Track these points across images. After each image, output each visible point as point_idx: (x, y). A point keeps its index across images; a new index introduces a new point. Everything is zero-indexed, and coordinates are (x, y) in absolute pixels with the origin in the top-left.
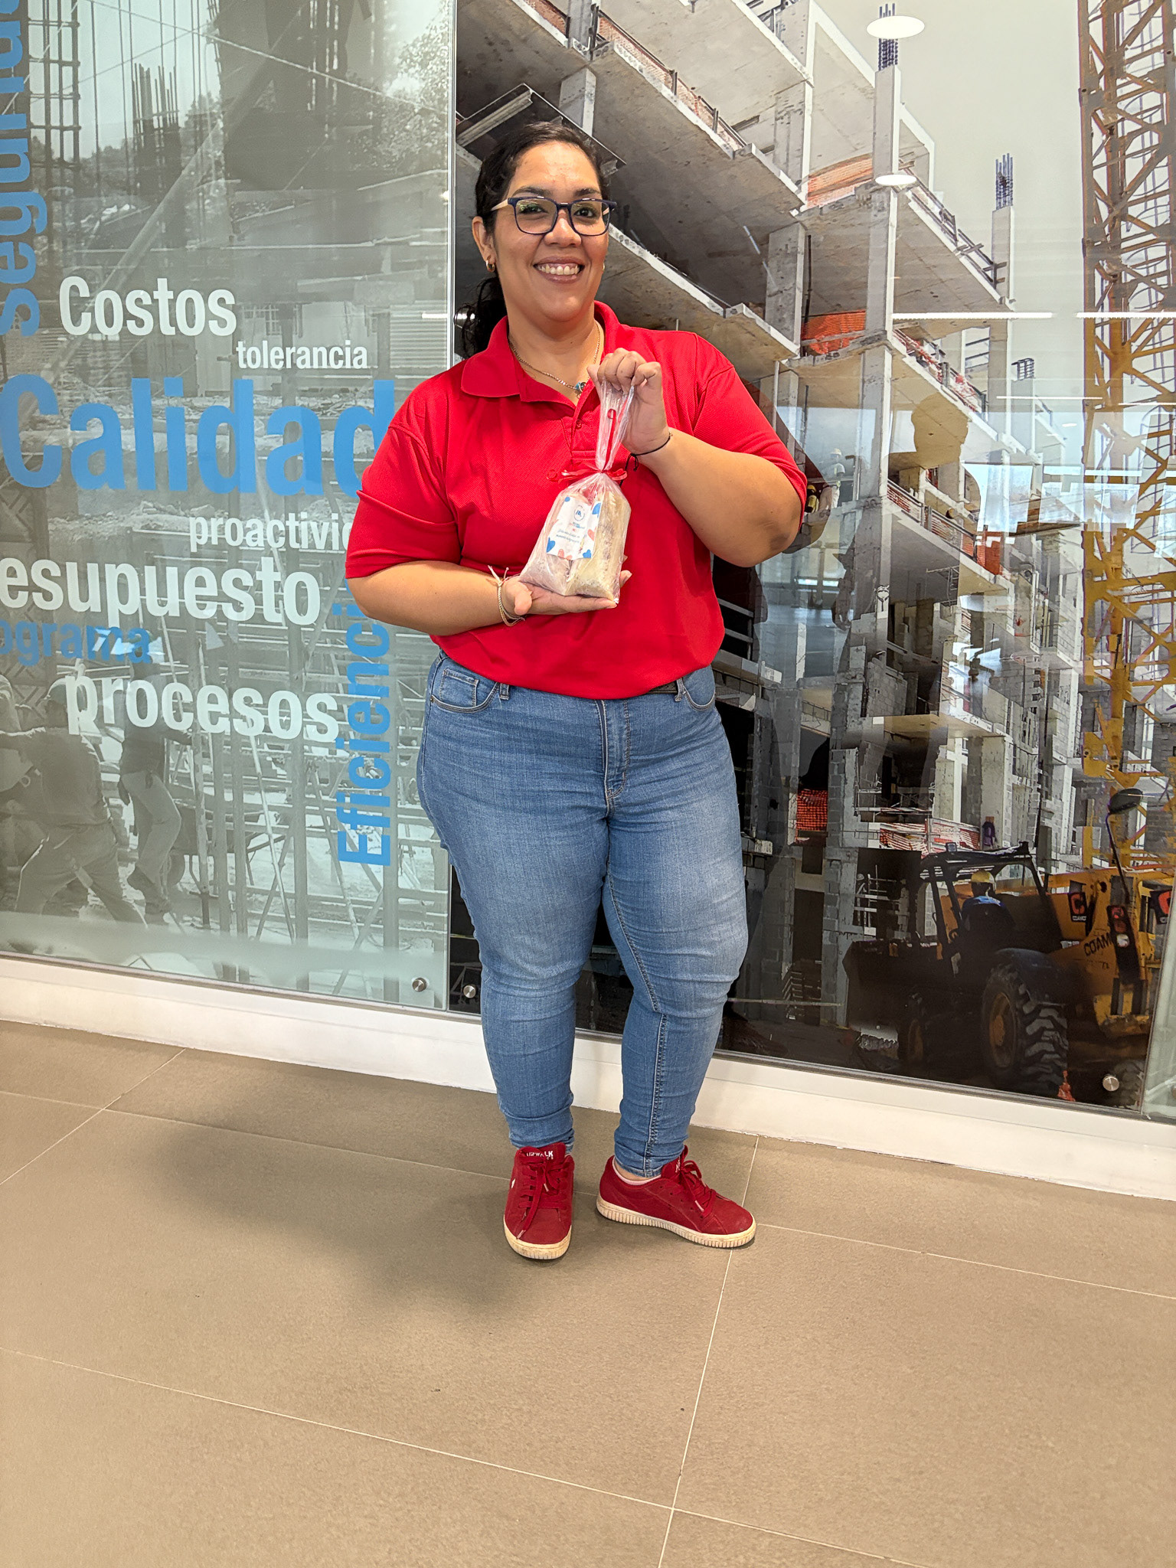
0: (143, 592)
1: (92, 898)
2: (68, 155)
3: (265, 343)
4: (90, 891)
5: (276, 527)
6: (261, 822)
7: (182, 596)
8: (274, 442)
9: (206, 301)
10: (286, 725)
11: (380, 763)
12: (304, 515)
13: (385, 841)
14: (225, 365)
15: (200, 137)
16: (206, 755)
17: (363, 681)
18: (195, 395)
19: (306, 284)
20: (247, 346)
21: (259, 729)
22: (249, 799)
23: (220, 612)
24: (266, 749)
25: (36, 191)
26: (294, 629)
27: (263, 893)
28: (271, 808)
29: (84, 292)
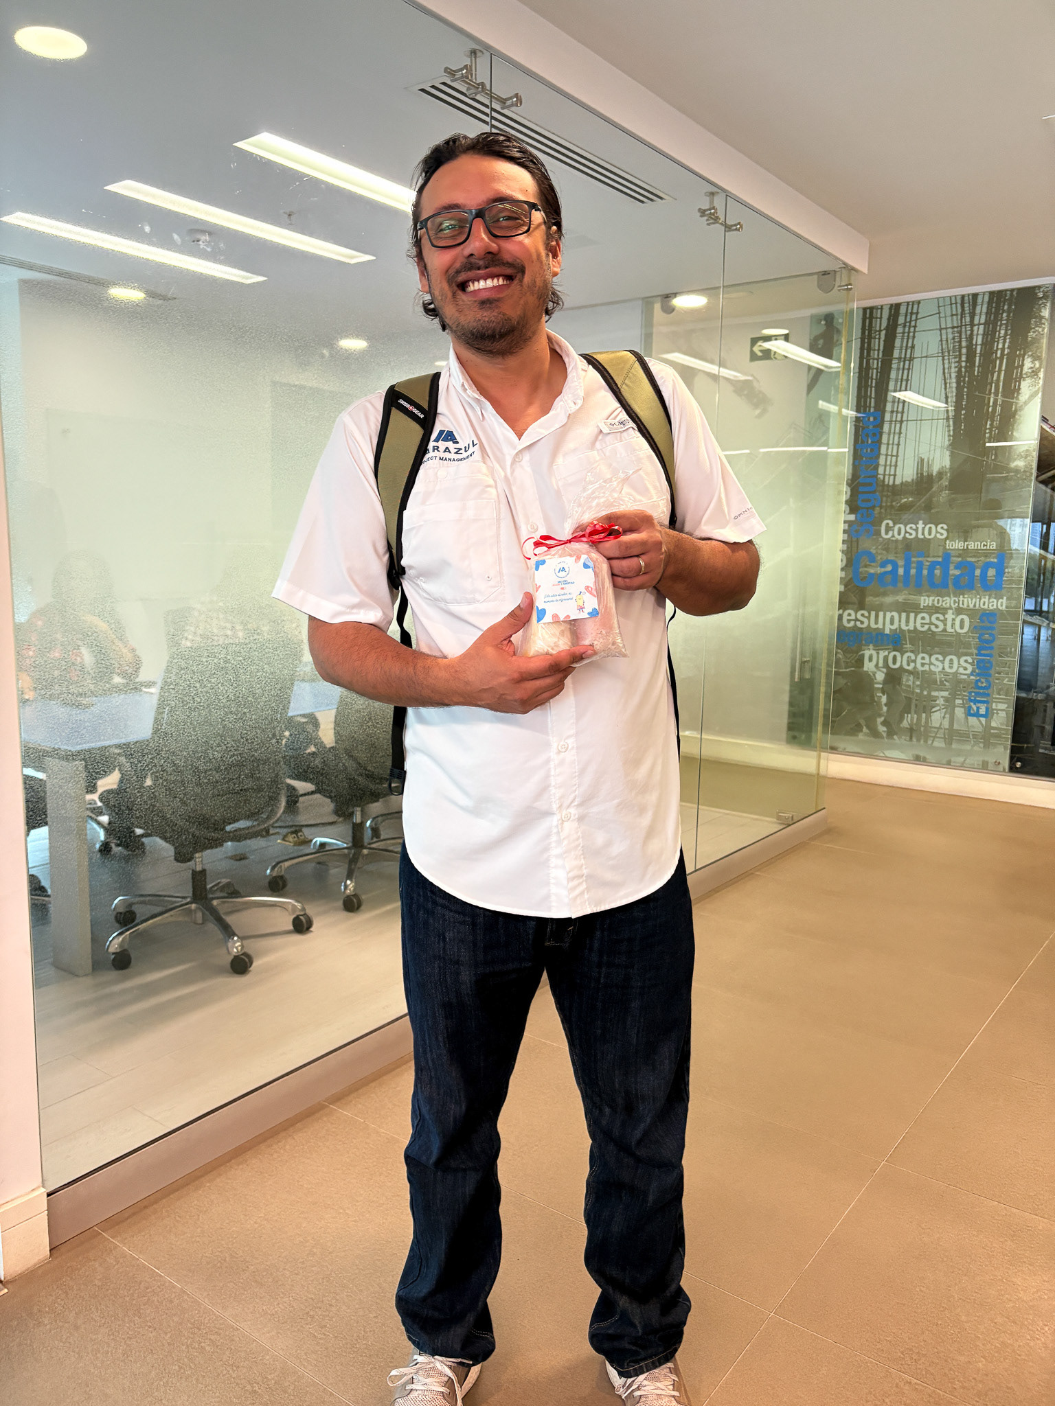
0: (900, 621)
1: (865, 729)
2: (891, 483)
3: (957, 541)
4: (864, 727)
5: (955, 600)
6: (937, 702)
7: (915, 623)
8: (957, 572)
9: (936, 527)
10: (951, 667)
11: (987, 681)
12: (966, 596)
13: (987, 709)
14: (941, 548)
15: (941, 479)
16: (918, 678)
17: (983, 652)
18: (928, 557)
19: (974, 523)
20: (950, 541)
21: (940, 668)
22: (934, 694)
23: (929, 629)
24: (942, 676)
25: (877, 493)
26: (958, 634)
27: (935, 728)
28: (942, 697)
29: (891, 524)
